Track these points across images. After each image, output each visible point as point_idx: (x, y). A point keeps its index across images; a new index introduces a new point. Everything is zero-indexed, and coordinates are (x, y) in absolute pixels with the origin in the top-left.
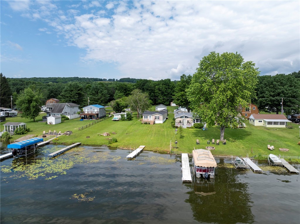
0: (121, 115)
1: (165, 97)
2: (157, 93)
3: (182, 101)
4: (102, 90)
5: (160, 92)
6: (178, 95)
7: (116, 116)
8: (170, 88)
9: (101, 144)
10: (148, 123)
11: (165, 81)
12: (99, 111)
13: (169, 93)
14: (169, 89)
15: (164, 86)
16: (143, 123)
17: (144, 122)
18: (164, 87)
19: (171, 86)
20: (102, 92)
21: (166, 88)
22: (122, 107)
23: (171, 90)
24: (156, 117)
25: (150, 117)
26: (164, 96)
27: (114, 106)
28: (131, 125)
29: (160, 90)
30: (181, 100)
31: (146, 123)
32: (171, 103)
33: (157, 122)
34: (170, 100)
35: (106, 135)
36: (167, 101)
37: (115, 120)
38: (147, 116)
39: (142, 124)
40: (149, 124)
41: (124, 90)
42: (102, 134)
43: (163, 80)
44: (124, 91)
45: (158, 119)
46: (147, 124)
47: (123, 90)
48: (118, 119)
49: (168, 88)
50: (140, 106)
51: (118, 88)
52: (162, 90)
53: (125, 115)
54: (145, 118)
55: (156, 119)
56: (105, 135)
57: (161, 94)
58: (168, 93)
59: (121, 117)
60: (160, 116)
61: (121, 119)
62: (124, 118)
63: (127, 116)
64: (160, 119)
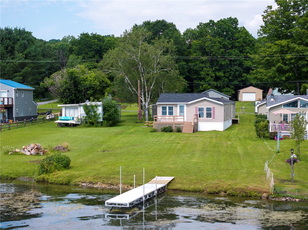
0: (86, 108)
1: (222, 75)
2: (198, 62)
4: (25, 41)
5: (205, 58)
7: (68, 111)
8: (237, 45)
10: (174, 128)
11: (221, 23)
12: (16, 97)
13: (235, 61)
14: (232, 48)
15: (218, 39)
16: (160, 128)
17: (162, 127)
18: (219, 42)
19: (241, 40)
20: (25, 48)
21: (225, 46)
24: (201, 110)
25: (182, 111)
26: (219, 70)
29: (205, 53)
31: (168, 129)
33: (205, 126)
34: (236, 82)
35: (33, 152)
36: (229, 87)
37: (67, 125)
38: (171, 108)
39: (155, 131)
40: (179, 131)
42: (17, 150)
43: (216, 21)
45: (209, 115)
46: (171, 131)
48: (75, 119)
49: (230, 47)
50: (148, 81)
52: (211, 52)
53: (96, 106)
54: (164, 113)
55: (200, 115)
56: (28, 153)
57: (208, 65)
58: (230, 61)
59: (85, 115)
60: (214, 108)
61: (86, 122)
62: (95, 116)
63: (104, 109)
64: (214, 118)
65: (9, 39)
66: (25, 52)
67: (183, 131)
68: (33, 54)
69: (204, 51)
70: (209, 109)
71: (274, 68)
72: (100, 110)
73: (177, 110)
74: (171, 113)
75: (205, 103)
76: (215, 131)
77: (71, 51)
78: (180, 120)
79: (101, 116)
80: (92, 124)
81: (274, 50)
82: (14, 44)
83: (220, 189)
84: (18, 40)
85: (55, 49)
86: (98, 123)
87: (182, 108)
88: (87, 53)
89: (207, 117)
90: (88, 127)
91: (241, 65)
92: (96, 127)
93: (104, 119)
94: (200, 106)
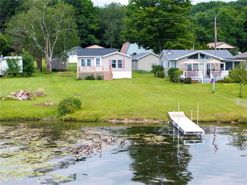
0: (8, 60)
10: (95, 77)
14: (79, 14)
16: (84, 76)
17: (86, 76)
19: (86, 7)
25: (97, 64)
31: (91, 78)
38: (89, 61)
40: (100, 78)
42: (10, 96)
45: (120, 66)
46: (94, 79)
54: (83, 65)
55: (114, 66)
56: (20, 99)
59: (8, 68)
60: (124, 60)
64: (124, 68)
67: (105, 79)
70: (120, 61)
72: (20, 63)
73: (94, 62)
74: (89, 65)
75: (117, 56)
76: (126, 78)
78: (98, 70)
79: (22, 68)
80: (15, 75)
86: (19, 74)
87: (98, 60)
89: (118, 67)
90: (12, 77)
92: (18, 77)
94: (113, 58)
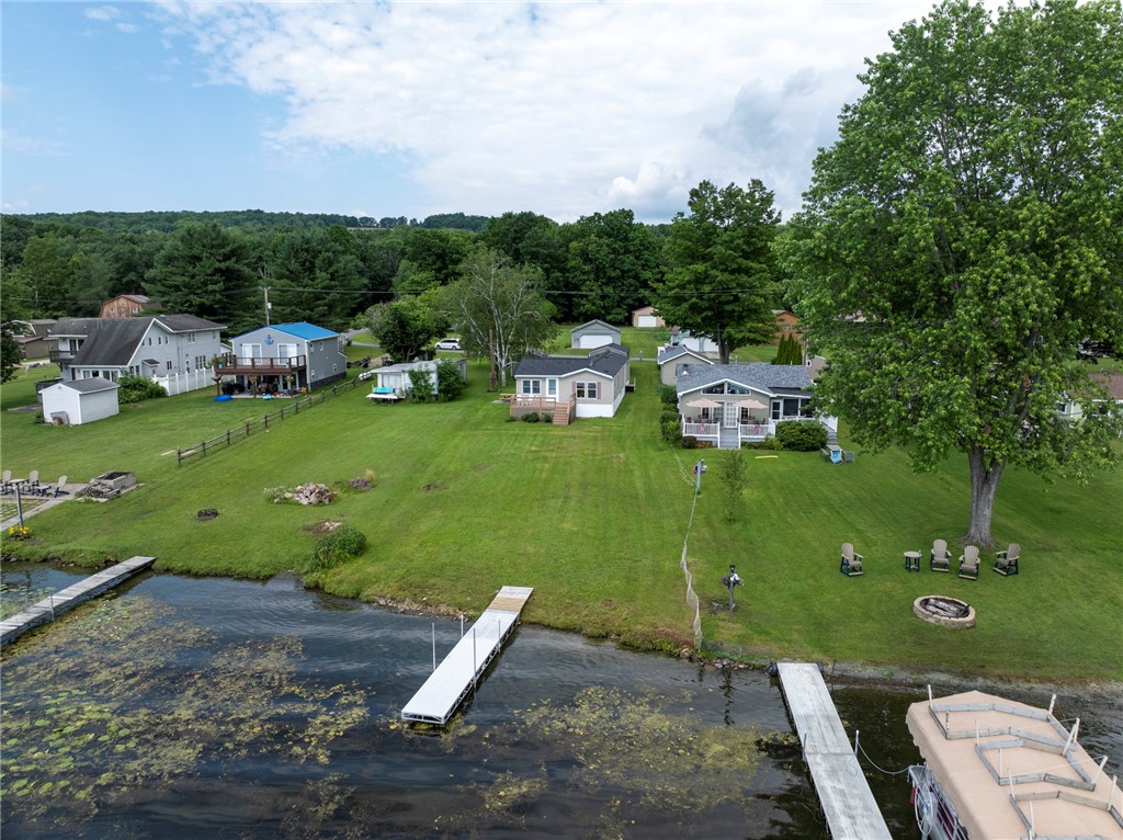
0: (413, 375)
1: (612, 291)
2: (577, 273)
3: (694, 308)
4: (330, 254)
5: (587, 268)
6: (680, 277)
7: (386, 378)
8: (632, 248)
9: (266, 572)
10: (540, 415)
11: (610, 217)
12: (311, 354)
13: (629, 271)
14: (625, 253)
15: (605, 240)
16: (520, 415)
17: (523, 414)
18: (608, 246)
19: (637, 242)
20: (331, 263)
21: (615, 251)
22: (419, 333)
23: (637, 258)
24: (581, 386)
25: (552, 388)
26: (607, 284)
27: (385, 330)
28: (459, 426)
29: (587, 260)
30: (694, 300)
31: (532, 419)
32: (637, 313)
33: (587, 409)
34: (630, 301)
35: (313, 499)
36: (619, 306)
37: (385, 400)
38: (536, 383)
39: (513, 420)
40: (549, 420)
41: (434, 258)
42: (288, 495)
43: (603, 214)
44: (435, 263)
45: (592, 394)
46: (537, 420)
47: (430, 260)
48: (397, 391)
49: (622, 251)
50: (505, 328)
51: (409, 249)
52: (596, 259)
53: (428, 373)
54: (527, 390)
55: (581, 394)
56: (305, 502)
57: (592, 276)
58: (623, 271)
59: (412, 386)
60: (599, 383)
61: (414, 396)
62: (426, 388)
63: (440, 377)
64: (599, 398)
65: (307, 250)
66: (331, 270)
67: (556, 422)
68: (342, 273)
69: (586, 257)
70: (592, 386)
71: (685, 305)
72: (433, 378)
73: (545, 387)
74: (536, 390)
75: (587, 375)
76: (601, 418)
77: (403, 253)
79: (435, 387)
80: (422, 399)
81: (687, 278)
82: (314, 258)
83: (609, 626)
84: (320, 252)
85: (381, 248)
86: (431, 397)
87: (552, 382)
88: (424, 259)
89: (590, 396)
90: (417, 403)
91: (636, 277)
92: (429, 402)
93: (439, 391)
94: (579, 380)
